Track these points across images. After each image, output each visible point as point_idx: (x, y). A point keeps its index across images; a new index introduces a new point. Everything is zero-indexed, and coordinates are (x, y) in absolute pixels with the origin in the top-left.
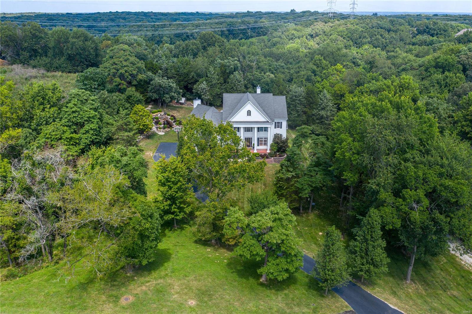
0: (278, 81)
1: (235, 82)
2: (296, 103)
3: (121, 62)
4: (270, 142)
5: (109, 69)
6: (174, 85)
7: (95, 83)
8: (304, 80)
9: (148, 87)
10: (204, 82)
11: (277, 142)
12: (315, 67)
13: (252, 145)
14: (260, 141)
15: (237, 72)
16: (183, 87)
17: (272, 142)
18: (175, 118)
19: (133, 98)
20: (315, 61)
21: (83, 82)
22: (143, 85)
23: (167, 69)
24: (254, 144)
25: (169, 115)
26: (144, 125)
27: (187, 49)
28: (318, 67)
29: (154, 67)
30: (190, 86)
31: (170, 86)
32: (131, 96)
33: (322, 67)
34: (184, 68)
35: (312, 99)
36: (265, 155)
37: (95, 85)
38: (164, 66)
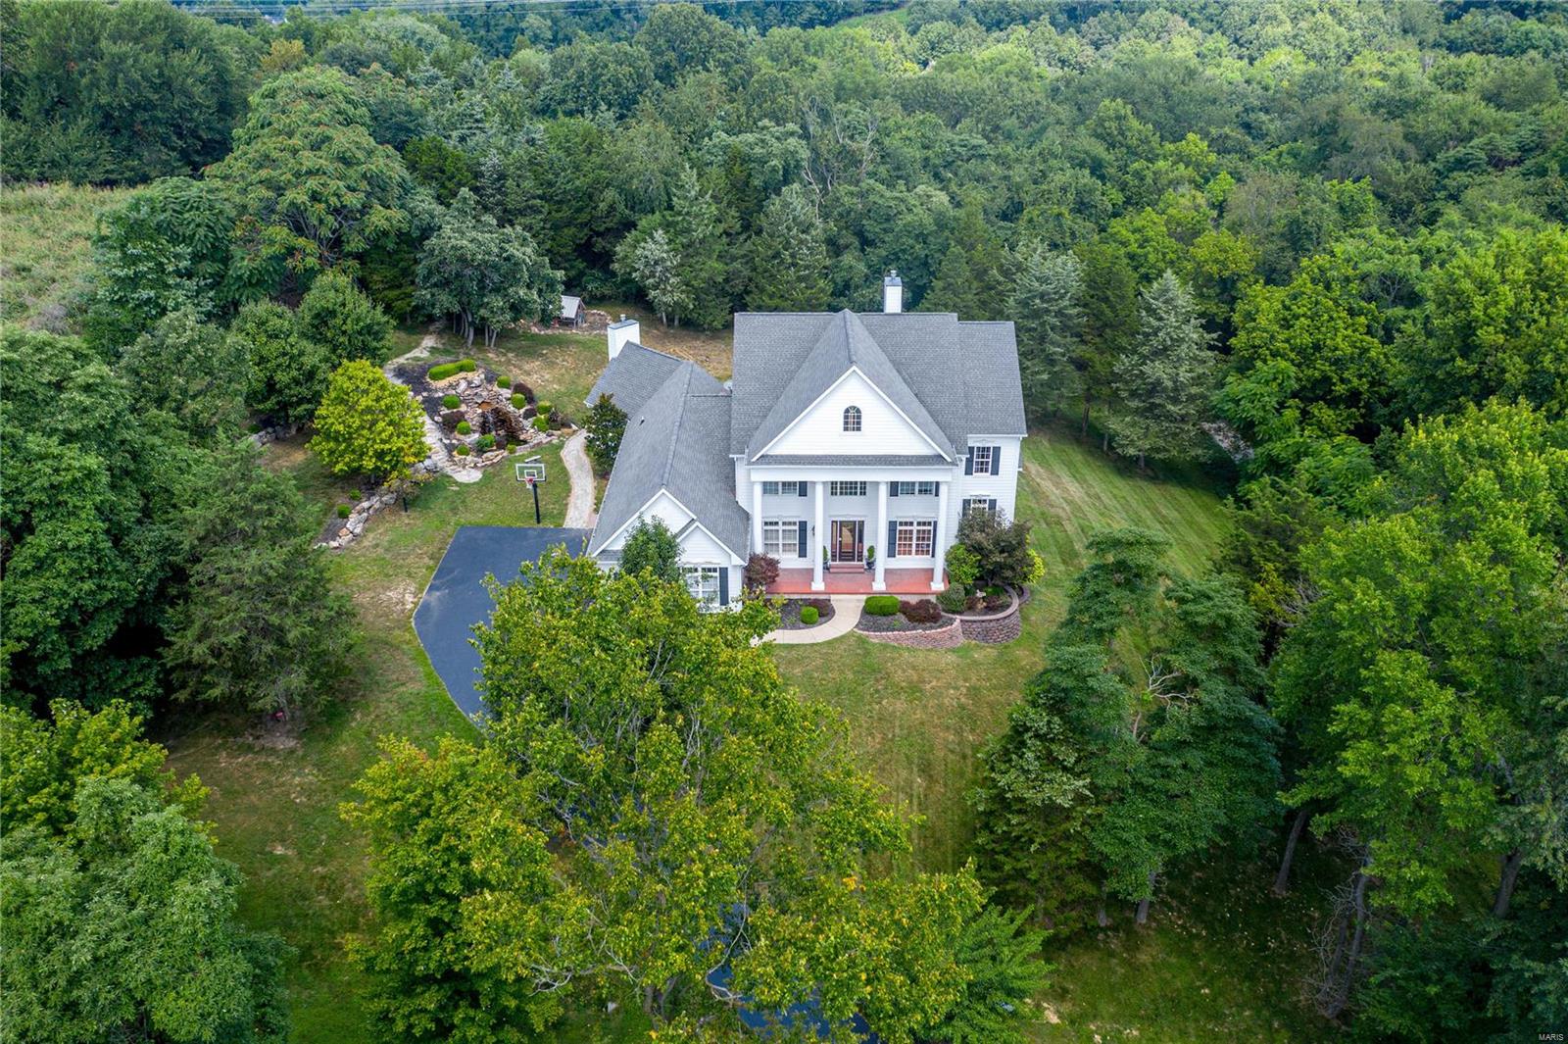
0: (967, 227)
1: (789, 229)
2: (1043, 324)
3: (295, 152)
4: (946, 539)
5: (242, 184)
6: (525, 252)
7: (180, 249)
8: (1065, 210)
9: (416, 262)
10: (659, 234)
11: (980, 544)
12: (1099, 149)
13: (866, 553)
14: (898, 537)
15: (796, 186)
16: (569, 250)
17: (954, 542)
18: (530, 398)
19: (338, 321)
20: (1101, 122)
21: (123, 246)
22: (396, 252)
23: (502, 177)
24: (871, 550)
25: (504, 385)
26: (380, 455)
27: (594, 80)
28: (1112, 146)
29: (449, 168)
30: (600, 244)
31: (507, 259)
32: (333, 313)
33: (1128, 147)
34: (577, 168)
35: (1112, 308)
36: (924, 604)
37: (177, 256)
38: (492, 160)
